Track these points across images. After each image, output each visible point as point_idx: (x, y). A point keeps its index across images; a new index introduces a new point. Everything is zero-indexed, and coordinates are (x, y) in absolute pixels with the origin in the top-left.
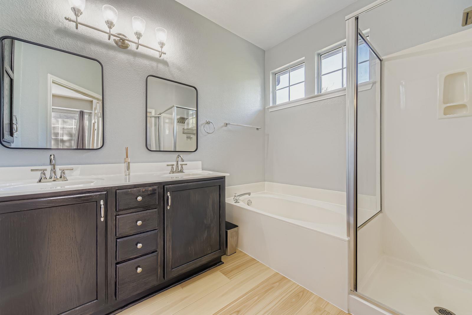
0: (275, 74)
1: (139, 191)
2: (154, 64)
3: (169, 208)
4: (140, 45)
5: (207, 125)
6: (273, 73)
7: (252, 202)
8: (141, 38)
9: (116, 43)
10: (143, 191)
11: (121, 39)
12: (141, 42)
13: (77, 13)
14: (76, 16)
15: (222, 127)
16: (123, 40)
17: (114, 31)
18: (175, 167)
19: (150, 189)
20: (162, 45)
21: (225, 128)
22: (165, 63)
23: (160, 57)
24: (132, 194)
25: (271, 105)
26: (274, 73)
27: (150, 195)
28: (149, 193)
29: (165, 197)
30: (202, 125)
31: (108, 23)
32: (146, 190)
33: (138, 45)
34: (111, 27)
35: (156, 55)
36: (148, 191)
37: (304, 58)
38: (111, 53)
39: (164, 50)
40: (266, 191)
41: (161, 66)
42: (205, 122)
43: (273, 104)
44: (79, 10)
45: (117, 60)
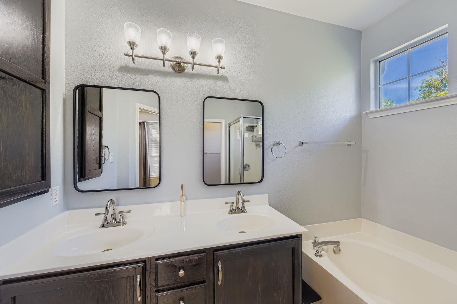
0: (380, 62)
1: (182, 261)
2: (212, 82)
3: (219, 283)
4: (195, 64)
5: (275, 147)
6: (375, 62)
7: (341, 250)
8: (196, 57)
9: (173, 68)
10: (187, 261)
11: (177, 62)
12: (196, 61)
13: (132, 46)
14: (132, 50)
15: (297, 146)
16: (180, 63)
17: (168, 56)
18: (234, 205)
19: (195, 258)
20: (220, 58)
21: (300, 148)
22: (224, 79)
23: (218, 73)
24: (174, 265)
25: (372, 108)
26: (377, 60)
27: (195, 266)
28: (194, 263)
29: (215, 269)
30: (269, 147)
31: (162, 49)
32: (190, 260)
33: (193, 64)
34: (165, 52)
35: (214, 71)
36: (192, 261)
37: (447, 25)
38: (169, 80)
39: (222, 63)
40: (362, 232)
41: (220, 83)
42: (272, 143)
43: (376, 107)
44: (134, 44)
45: (174, 86)
